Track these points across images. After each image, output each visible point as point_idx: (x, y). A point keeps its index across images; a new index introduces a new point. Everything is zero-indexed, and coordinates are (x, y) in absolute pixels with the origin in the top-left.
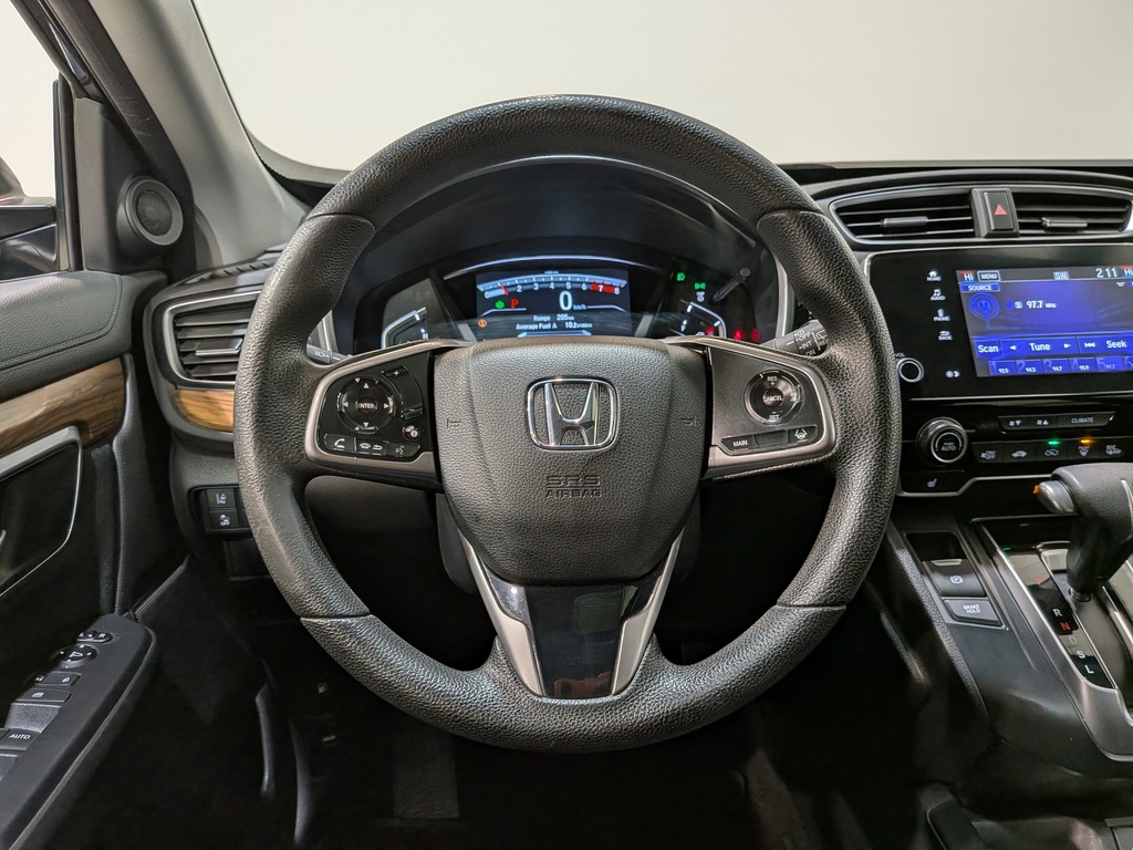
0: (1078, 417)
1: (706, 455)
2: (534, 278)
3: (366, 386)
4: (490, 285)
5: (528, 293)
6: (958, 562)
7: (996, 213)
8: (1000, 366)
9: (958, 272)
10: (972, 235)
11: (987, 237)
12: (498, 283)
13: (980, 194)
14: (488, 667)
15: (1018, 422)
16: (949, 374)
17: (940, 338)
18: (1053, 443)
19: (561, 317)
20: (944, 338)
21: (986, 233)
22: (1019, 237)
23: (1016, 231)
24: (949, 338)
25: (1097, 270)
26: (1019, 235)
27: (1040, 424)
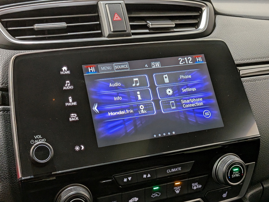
0: (170, 168)
7: (115, 19)
9: (84, 67)
10: (100, 35)
11: (109, 36)
13: (103, 5)
15: (130, 178)
16: (77, 148)
17: (70, 120)
18: (156, 188)
20: (73, 119)
21: (108, 34)
22: (131, 36)
23: (128, 32)
24: (77, 118)
25: (179, 59)
26: (131, 34)
27: (145, 177)
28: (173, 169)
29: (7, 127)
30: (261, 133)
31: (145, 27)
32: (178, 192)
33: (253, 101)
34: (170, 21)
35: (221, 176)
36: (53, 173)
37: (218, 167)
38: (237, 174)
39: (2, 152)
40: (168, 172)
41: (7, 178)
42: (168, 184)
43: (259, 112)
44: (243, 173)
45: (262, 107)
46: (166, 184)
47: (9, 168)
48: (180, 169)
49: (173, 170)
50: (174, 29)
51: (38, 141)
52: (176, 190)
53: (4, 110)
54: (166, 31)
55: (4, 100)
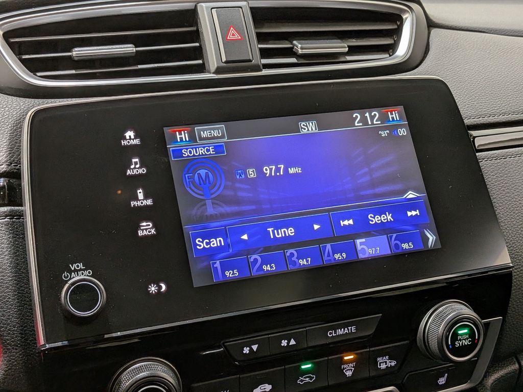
0: (335, 328)
7: (230, 37)
8: (225, 267)
9: (167, 130)
10: (201, 68)
11: (219, 71)
13: (206, 10)
15: (255, 347)
16: (153, 289)
17: (140, 233)
18: (306, 367)
20: (145, 233)
21: (216, 66)
22: (261, 71)
23: (256, 63)
24: (153, 231)
25: (354, 116)
26: (262, 67)
27: (285, 345)
28: (339, 330)
29: (18, 247)
30: (515, 260)
31: (290, 52)
32: (349, 374)
33: (499, 198)
34: (339, 41)
35: (433, 344)
36: (106, 336)
37: (429, 327)
38: (465, 340)
39: (9, 295)
40: (330, 335)
41: (17, 346)
42: (330, 358)
43: (513, 220)
44: (477, 338)
45: (517, 210)
46: (327, 358)
47: (22, 326)
48: (353, 329)
49: (340, 332)
50: (347, 57)
51: (78, 275)
52: (346, 371)
53: (11, 215)
54: (332, 59)
55: (12, 196)
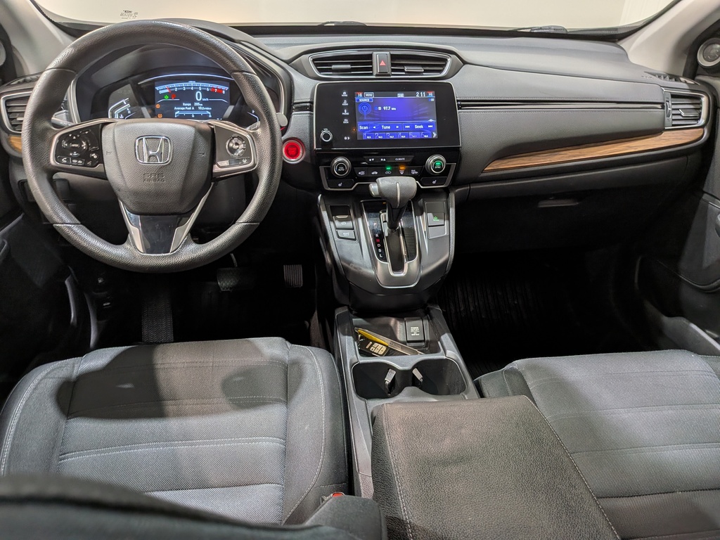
0: (398, 158)
1: (211, 168)
2: (183, 84)
3: (74, 138)
4: (162, 87)
5: (181, 92)
6: (346, 217)
7: (382, 64)
8: (367, 135)
10: (371, 74)
11: (377, 75)
12: (166, 86)
13: (376, 55)
14: (126, 245)
15: (373, 160)
16: (346, 138)
18: (388, 168)
19: (196, 104)
20: (345, 122)
22: (390, 76)
23: (389, 73)
24: (348, 122)
25: (416, 93)
27: (382, 160)
31: (403, 71)
36: (331, 148)
37: (429, 162)
40: (397, 160)
48: (404, 159)
49: (400, 159)
50: (424, 73)
51: (325, 131)
52: (401, 172)
53: (310, 114)
54: (419, 74)
55: (311, 109)
